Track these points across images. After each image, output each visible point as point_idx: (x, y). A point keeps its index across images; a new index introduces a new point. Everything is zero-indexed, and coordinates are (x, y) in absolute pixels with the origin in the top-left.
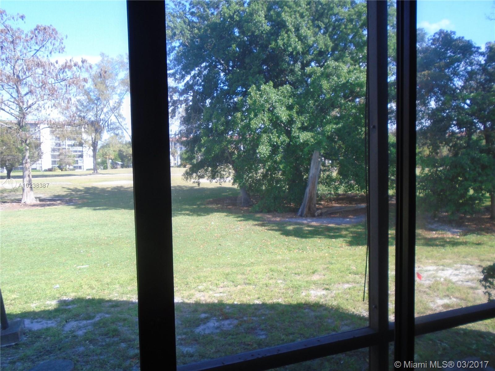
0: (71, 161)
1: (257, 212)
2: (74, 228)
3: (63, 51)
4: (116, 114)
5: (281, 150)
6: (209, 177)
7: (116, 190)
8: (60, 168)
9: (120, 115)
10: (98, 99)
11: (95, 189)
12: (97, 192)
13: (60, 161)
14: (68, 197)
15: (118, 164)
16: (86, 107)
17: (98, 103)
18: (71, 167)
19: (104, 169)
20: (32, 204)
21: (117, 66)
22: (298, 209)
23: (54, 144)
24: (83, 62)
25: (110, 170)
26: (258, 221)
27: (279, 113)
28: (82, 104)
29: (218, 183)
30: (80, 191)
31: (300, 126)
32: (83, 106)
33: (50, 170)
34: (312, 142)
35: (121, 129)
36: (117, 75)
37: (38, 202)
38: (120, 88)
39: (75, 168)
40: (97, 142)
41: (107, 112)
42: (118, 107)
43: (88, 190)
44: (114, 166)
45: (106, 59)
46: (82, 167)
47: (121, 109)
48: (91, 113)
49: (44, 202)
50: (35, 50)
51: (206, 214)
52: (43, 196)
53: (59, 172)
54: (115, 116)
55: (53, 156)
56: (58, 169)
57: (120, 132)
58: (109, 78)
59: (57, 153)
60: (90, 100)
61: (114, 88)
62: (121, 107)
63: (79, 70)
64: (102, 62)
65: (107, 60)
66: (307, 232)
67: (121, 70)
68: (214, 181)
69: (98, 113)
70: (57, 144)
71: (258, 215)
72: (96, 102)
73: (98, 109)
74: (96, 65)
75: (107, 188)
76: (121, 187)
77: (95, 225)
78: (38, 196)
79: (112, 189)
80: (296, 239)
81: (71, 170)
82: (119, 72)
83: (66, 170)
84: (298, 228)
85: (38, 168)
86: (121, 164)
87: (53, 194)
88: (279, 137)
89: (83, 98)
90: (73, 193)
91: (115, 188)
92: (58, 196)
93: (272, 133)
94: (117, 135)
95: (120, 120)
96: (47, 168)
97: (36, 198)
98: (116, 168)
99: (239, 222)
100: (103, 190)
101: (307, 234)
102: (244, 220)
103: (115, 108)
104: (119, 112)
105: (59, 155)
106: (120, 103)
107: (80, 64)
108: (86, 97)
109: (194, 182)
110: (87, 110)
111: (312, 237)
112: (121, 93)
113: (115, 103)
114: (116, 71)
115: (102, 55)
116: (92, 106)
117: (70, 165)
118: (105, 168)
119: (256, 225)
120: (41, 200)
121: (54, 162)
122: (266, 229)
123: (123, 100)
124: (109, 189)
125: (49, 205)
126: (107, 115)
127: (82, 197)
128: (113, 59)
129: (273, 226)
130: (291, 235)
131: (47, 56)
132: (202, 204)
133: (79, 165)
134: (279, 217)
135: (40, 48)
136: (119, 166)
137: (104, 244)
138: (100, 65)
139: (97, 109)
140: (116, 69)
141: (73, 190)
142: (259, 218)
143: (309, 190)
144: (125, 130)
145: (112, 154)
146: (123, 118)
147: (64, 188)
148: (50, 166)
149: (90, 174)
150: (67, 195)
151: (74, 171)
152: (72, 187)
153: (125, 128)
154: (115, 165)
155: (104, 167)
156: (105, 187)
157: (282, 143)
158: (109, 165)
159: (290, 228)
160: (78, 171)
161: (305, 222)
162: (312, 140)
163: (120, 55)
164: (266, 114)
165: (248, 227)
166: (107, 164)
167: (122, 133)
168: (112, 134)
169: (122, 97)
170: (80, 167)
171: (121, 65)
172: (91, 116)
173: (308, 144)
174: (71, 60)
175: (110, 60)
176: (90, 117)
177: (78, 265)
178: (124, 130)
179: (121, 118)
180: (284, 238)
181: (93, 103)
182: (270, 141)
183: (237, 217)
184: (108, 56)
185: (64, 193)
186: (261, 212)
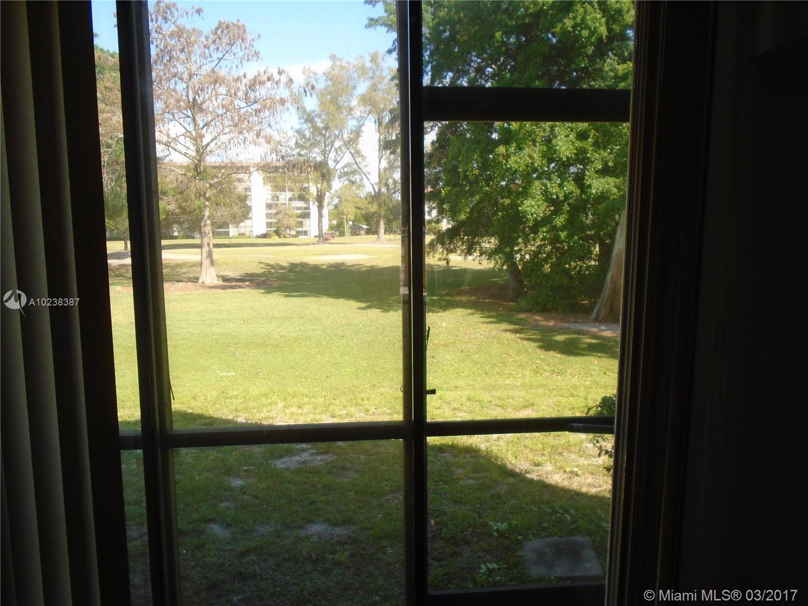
0: (293, 223)
1: (522, 311)
2: (245, 321)
3: (258, 57)
4: (353, 151)
5: (566, 207)
6: (462, 251)
7: (333, 269)
8: (277, 233)
9: (358, 152)
10: (327, 128)
11: (303, 265)
12: (306, 270)
13: (277, 223)
14: (263, 277)
15: (362, 228)
16: (309, 139)
17: (327, 135)
18: (293, 233)
19: (340, 236)
20: (212, 285)
21: (355, 75)
22: (592, 309)
23: (270, 197)
24: (280, 73)
25: (348, 238)
26: (515, 324)
27: (557, 145)
28: (304, 136)
29: (477, 261)
30: (282, 268)
31: (600, 167)
32: (305, 138)
33: (264, 236)
34: (615, 194)
35: (359, 173)
36: (354, 88)
37: (221, 283)
38: (360, 109)
39: (299, 233)
40: (325, 194)
41: (340, 148)
42: (355, 140)
43: (293, 268)
44: (355, 231)
45: (338, 64)
46: (309, 233)
47: (360, 143)
48: (316, 150)
49: (228, 283)
50: (218, 58)
51: (441, 310)
52: (230, 274)
53: (275, 239)
54: (351, 153)
55: (268, 216)
56: (275, 234)
57: (357, 178)
58: (343, 93)
59: (274, 211)
60: (316, 130)
61: (351, 109)
62: (360, 139)
63: (276, 86)
64: (333, 69)
65: (340, 66)
66: (586, 346)
67: (361, 80)
68: (470, 258)
69: (327, 149)
70: (273, 197)
71: (522, 316)
72: (324, 132)
73: (327, 143)
74: (324, 74)
75: (322, 265)
76: (343, 264)
77: (275, 318)
78: (222, 273)
79: (328, 267)
80: (559, 356)
81: (293, 236)
82: (359, 83)
83: (285, 237)
84: (573, 339)
85: (247, 234)
86: (367, 229)
87: (246, 272)
88: (561, 186)
89: (305, 126)
90: (273, 271)
91: (331, 266)
92: (251, 275)
93: (550, 179)
94: (353, 183)
95: (359, 159)
96: (259, 234)
97: (218, 276)
98: (358, 235)
99: (485, 325)
100: (316, 269)
101: (584, 349)
102: (494, 322)
103: (351, 140)
104: (356, 146)
105: (277, 214)
106: (357, 133)
107: (276, 77)
108: (310, 125)
109: (440, 259)
110: (311, 145)
111: (587, 355)
112: (361, 117)
113: (351, 133)
114: (354, 82)
115: (333, 57)
116: (318, 139)
117: (290, 228)
118: (342, 234)
119: (506, 331)
120: (225, 279)
121: (269, 225)
122: (520, 338)
123: (363, 128)
124: (325, 267)
125: (232, 287)
126: (339, 153)
127: (282, 277)
128: (349, 63)
129: (535, 334)
130: (554, 350)
131: (237, 67)
132: (447, 295)
133: (305, 229)
134: (554, 319)
135: (224, 55)
136: (363, 232)
137: (272, 345)
138: (329, 73)
139: (325, 144)
140: (355, 79)
141: (272, 267)
142: (521, 320)
143: (612, 278)
144: (365, 175)
145: (350, 212)
146: (362, 156)
147: (261, 263)
148: (264, 230)
149: (314, 244)
150: (263, 273)
151: (296, 239)
152: (272, 262)
153: (365, 172)
154: (357, 230)
155: (340, 233)
156: (319, 264)
157: (566, 197)
158: (347, 230)
159: (560, 338)
160: (302, 238)
161: (594, 330)
162: (615, 190)
163: (361, 56)
164: (539, 147)
165: (494, 332)
166: (344, 228)
167: (361, 180)
168: (347, 182)
169: (361, 123)
170: (305, 233)
171: (360, 72)
172: (316, 155)
173: (607, 198)
174: (265, 72)
175: (344, 64)
176: (314, 155)
177: (221, 372)
178: (363, 175)
179: (359, 156)
180: (541, 353)
181: (321, 134)
182: (546, 193)
183: (486, 317)
184: (341, 60)
185: (261, 271)
186: (529, 311)
